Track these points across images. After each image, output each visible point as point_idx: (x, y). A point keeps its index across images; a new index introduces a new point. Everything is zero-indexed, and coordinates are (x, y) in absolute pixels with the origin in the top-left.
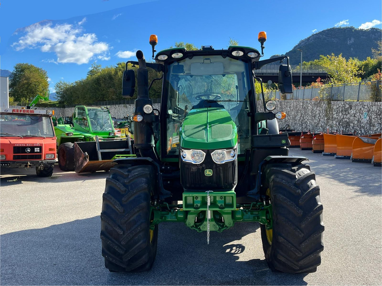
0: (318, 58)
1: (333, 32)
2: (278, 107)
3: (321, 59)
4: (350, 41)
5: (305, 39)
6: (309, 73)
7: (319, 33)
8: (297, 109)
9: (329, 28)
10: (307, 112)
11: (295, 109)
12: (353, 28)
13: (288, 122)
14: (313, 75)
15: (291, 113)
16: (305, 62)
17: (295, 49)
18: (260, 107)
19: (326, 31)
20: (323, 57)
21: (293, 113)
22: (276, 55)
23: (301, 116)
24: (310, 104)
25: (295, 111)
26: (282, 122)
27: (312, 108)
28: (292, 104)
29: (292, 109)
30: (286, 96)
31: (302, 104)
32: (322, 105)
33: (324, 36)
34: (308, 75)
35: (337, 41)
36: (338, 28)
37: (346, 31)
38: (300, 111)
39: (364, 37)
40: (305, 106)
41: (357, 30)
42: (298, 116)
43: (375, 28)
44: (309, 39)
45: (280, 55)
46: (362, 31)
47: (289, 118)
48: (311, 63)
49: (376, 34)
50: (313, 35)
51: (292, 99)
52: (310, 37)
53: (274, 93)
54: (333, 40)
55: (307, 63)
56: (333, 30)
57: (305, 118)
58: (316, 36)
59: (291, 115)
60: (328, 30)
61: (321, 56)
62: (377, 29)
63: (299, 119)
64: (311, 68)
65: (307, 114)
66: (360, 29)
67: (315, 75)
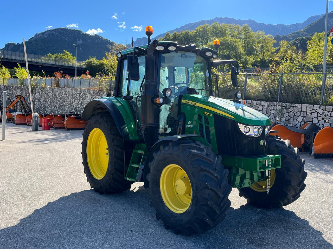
0: (62, 52)
1: (65, 32)
2: (50, 93)
3: (64, 54)
4: (79, 42)
5: (40, 33)
6: (57, 65)
7: (53, 30)
8: (74, 96)
9: (62, 28)
10: (85, 99)
11: (72, 96)
12: (81, 32)
13: (63, 107)
14: (60, 67)
15: (66, 100)
16: (50, 54)
17: (31, 40)
18: (26, 92)
19: (59, 30)
20: (66, 52)
21: (69, 100)
22: (12, 43)
23: (78, 103)
24: (88, 93)
25: (71, 98)
26: (56, 107)
27: (90, 96)
28: (67, 92)
29: (67, 95)
30: (59, 84)
31: (79, 92)
32: (102, 94)
33: (58, 34)
34: (56, 66)
35: (68, 39)
36: (69, 29)
37: (76, 33)
38: (78, 98)
39: (90, 41)
40: (82, 94)
41: (85, 34)
42: (75, 103)
43: (97, 35)
44: (44, 33)
45: (16, 44)
46: (88, 35)
47: (65, 104)
48: (56, 56)
49: (99, 40)
50: (47, 31)
51: (67, 87)
52: (45, 32)
53: (44, 81)
54: (65, 38)
55: (52, 55)
56: (65, 30)
57: (83, 104)
58: (50, 32)
59: (66, 101)
60: (60, 29)
61: (64, 51)
62: (99, 36)
63: (76, 105)
64: (55, 60)
65: (86, 101)
66: (87, 34)
67: (62, 67)
